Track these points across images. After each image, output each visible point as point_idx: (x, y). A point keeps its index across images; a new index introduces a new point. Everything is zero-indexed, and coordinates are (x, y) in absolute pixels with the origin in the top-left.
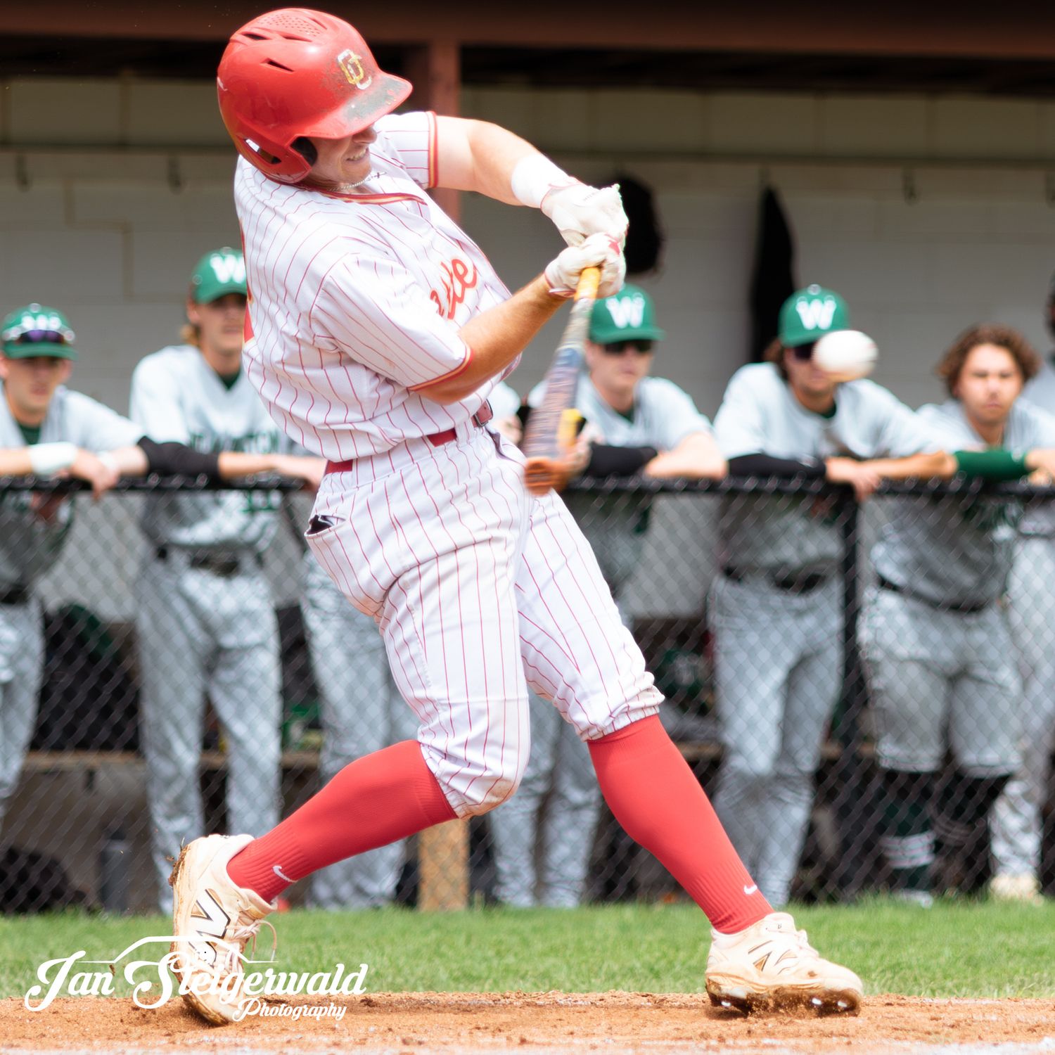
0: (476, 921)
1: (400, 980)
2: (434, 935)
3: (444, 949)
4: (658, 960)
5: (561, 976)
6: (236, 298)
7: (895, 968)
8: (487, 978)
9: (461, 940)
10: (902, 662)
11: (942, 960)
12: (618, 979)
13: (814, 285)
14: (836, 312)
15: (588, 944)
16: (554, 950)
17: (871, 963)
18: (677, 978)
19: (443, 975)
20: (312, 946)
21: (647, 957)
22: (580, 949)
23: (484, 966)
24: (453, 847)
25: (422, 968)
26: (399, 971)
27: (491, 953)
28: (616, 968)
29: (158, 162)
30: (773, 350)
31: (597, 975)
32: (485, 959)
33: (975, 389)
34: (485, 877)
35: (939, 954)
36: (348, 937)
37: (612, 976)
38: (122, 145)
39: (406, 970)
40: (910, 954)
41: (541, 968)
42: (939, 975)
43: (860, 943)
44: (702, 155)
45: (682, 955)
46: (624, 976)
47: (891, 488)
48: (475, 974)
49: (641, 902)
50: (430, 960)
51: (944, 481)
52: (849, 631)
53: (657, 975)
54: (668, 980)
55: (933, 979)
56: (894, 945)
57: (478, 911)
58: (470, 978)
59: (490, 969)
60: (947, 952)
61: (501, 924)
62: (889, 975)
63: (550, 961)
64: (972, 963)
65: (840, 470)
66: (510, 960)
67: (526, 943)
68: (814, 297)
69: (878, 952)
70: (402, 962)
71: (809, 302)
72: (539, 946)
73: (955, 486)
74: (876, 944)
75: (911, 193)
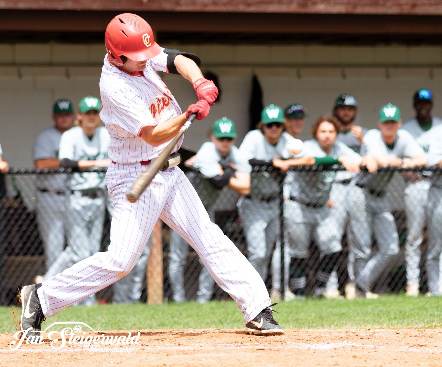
0: (166, 307)
1: (141, 326)
2: (152, 312)
3: (155, 316)
4: (222, 319)
5: (192, 324)
6: (94, 112)
7: (297, 320)
8: (168, 325)
9: (160, 313)
10: (298, 224)
11: (312, 317)
12: (210, 324)
13: (272, 104)
14: (279, 113)
15: (201, 314)
16: (189, 316)
17: (289, 318)
18: (228, 324)
19: (155, 324)
20: (114, 316)
21: (219, 318)
22: (198, 315)
23: (168, 321)
24: (158, 284)
25: (148, 322)
26: (141, 323)
27: (170, 317)
28: (209, 321)
29: (62, 70)
30: (259, 125)
31: (203, 323)
32: (168, 319)
33: (322, 136)
34: (168, 293)
35: (310, 316)
36: (125, 313)
37: (208, 324)
38: (51, 64)
39: (143, 323)
40: (302, 315)
41: (186, 321)
42: (311, 322)
43: (286, 312)
44: (234, 65)
45: (230, 317)
46: (212, 324)
47: (294, 168)
48: (165, 323)
49: (217, 300)
50: (151, 319)
51: (311, 166)
52: (282, 214)
53: (222, 323)
54: (225, 324)
55: (309, 323)
56: (297, 313)
57: (166, 304)
58: (163, 325)
59: (169, 322)
60: (313, 315)
61: (173, 308)
62: (295, 322)
63: (189, 319)
64: (321, 318)
65: (278, 163)
66: (176, 319)
67: (181, 314)
68: (272, 108)
69: (291, 315)
70: (142, 320)
71: (271, 109)
72: (185, 314)
73: (314, 168)
74: (291, 312)
75: (299, 76)
